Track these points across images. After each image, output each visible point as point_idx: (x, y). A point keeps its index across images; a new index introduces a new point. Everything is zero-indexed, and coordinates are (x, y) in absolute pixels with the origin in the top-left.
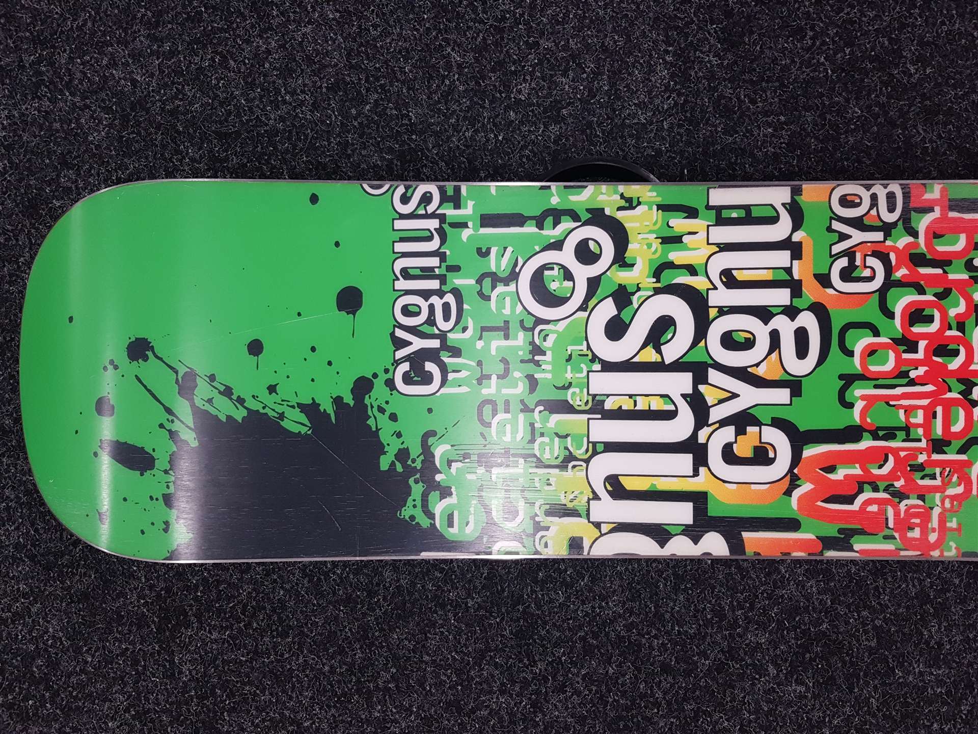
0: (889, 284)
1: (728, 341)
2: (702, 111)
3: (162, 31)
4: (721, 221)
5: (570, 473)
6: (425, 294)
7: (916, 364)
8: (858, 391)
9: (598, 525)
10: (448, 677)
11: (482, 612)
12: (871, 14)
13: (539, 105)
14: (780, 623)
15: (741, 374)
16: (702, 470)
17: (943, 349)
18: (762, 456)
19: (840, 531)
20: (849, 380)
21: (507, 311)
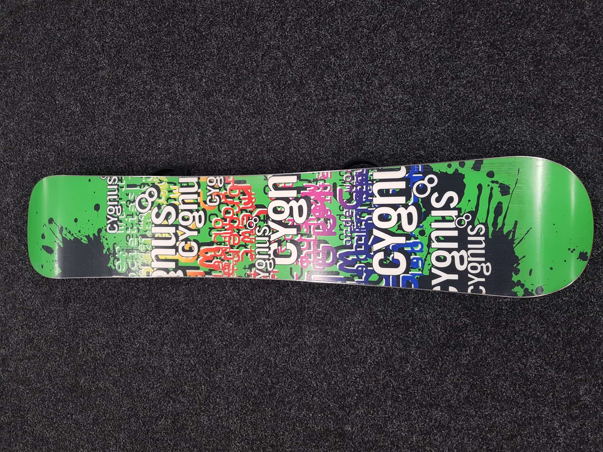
0: (220, 203)
1: (184, 219)
2: (207, 150)
3: (68, 129)
4: (182, 187)
5: (147, 254)
6: (114, 206)
7: (227, 225)
8: (213, 232)
9: (153, 268)
10: (138, 319)
11: (147, 300)
12: (254, 120)
13: (164, 149)
14: (226, 304)
15: (186, 227)
16: (177, 253)
17: (233, 221)
18: (191, 250)
19: (209, 270)
20: (211, 229)
21: (133, 211)
